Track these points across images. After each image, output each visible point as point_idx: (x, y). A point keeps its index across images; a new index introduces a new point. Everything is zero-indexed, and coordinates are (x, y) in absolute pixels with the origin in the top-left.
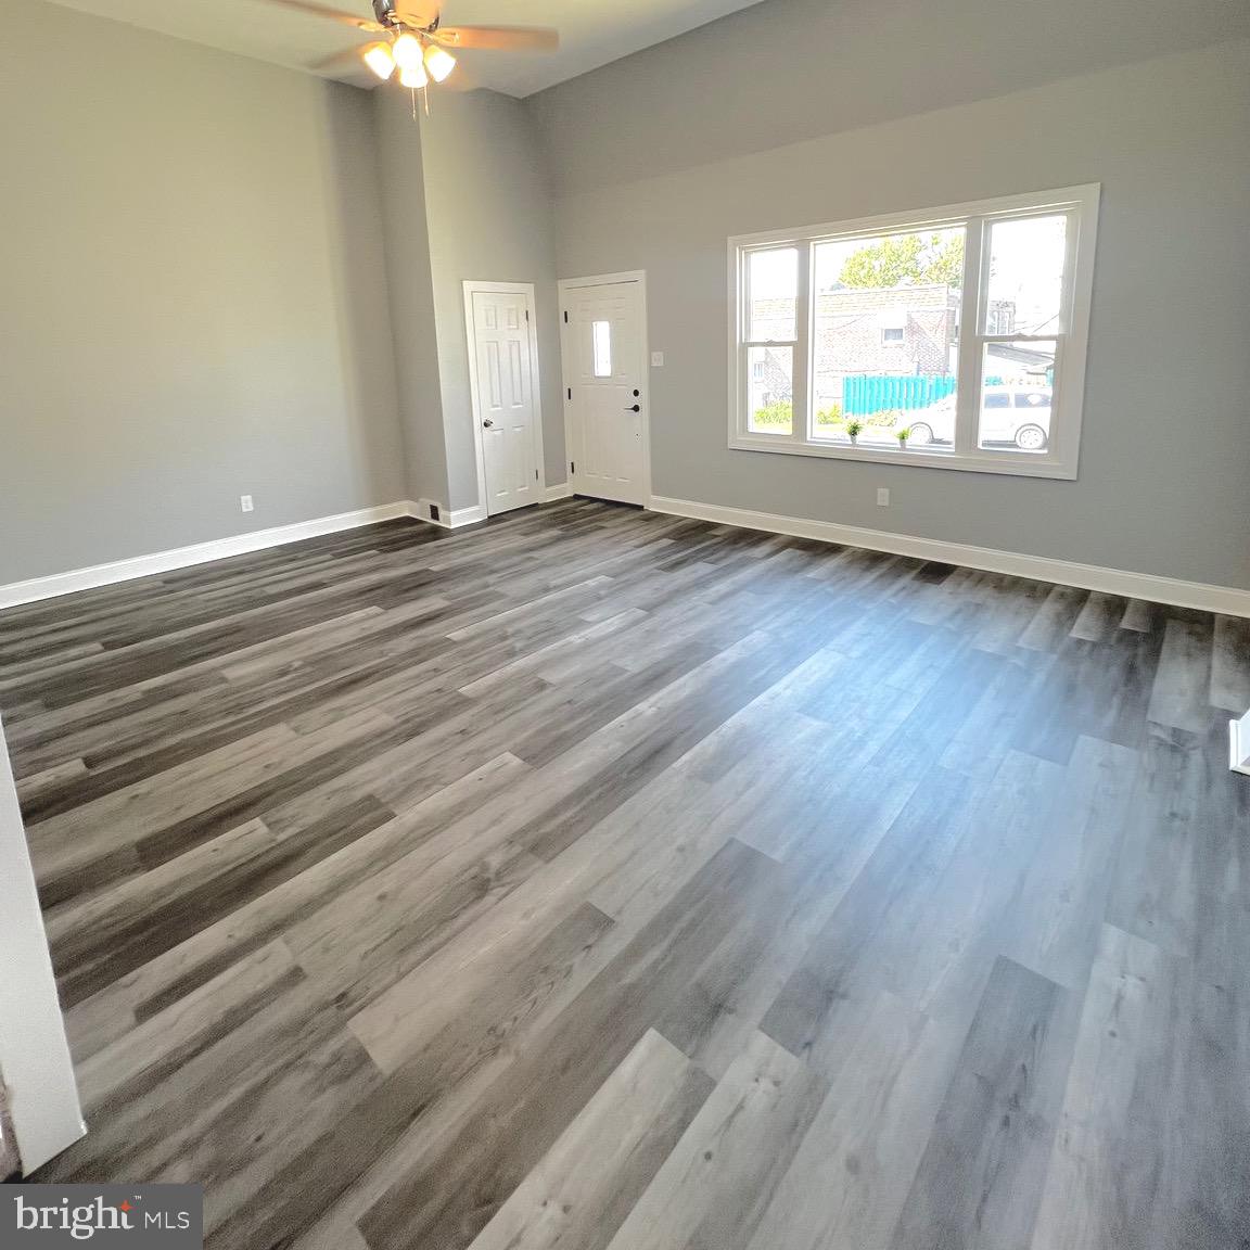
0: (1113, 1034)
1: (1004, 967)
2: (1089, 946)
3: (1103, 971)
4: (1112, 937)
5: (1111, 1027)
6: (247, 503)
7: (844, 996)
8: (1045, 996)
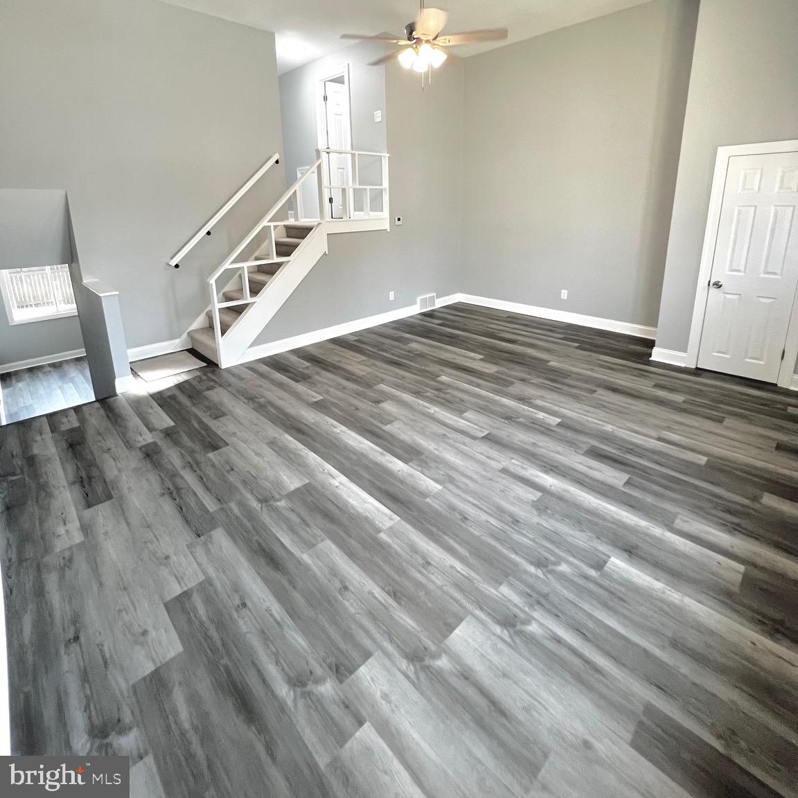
0: (62, 514)
1: (110, 497)
2: (86, 528)
3: (74, 525)
4: (78, 538)
5: (63, 516)
6: (564, 294)
7: (144, 458)
8: (90, 501)
